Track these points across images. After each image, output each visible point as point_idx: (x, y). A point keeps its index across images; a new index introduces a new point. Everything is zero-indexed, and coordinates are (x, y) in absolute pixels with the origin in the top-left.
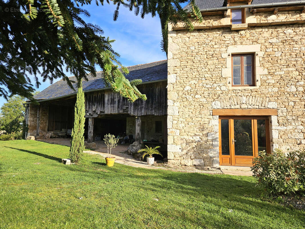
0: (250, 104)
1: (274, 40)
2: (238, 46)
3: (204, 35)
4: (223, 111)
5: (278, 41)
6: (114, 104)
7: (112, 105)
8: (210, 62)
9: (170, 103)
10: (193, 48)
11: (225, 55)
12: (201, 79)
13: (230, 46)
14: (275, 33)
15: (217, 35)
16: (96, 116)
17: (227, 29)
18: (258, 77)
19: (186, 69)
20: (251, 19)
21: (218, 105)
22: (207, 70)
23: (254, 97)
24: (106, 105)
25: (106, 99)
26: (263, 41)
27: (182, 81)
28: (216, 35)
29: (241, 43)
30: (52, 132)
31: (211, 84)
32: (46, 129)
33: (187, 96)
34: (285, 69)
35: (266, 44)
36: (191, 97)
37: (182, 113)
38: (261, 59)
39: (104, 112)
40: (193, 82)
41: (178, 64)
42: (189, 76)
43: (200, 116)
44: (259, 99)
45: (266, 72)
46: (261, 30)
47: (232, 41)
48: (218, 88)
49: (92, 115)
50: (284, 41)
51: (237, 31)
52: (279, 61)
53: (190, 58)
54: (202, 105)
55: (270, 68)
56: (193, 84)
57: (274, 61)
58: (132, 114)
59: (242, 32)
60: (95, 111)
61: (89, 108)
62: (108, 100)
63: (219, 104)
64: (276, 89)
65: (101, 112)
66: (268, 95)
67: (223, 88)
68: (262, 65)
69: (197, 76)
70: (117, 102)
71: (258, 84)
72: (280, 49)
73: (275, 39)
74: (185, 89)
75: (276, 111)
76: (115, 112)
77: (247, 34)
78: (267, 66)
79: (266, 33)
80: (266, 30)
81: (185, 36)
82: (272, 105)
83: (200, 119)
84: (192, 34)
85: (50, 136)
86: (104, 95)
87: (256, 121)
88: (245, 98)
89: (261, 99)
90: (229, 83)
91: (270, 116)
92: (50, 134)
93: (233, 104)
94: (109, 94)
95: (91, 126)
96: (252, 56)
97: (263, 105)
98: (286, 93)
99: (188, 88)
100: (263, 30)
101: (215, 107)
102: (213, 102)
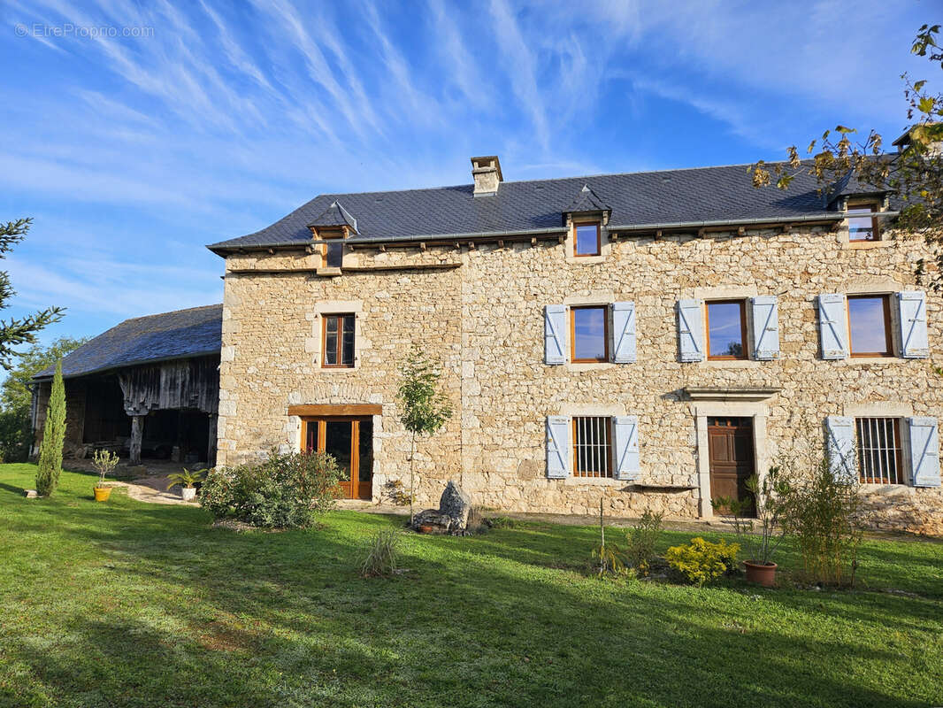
0: (345, 396)
1: (384, 294)
2: (330, 302)
3: (280, 282)
4: (305, 409)
5: (388, 295)
6: (174, 390)
7: (172, 392)
8: (288, 327)
9: (223, 394)
10: (262, 303)
11: (310, 317)
12: (273, 354)
13: (318, 302)
14: (384, 283)
15: (301, 283)
16: (144, 413)
17: (311, 274)
18: (357, 354)
19: (252, 338)
20: (351, 260)
21: (297, 399)
22: (283, 340)
23: (350, 386)
24: (162, 391)
25: (163, 379)
26: (367, 295)
27: (244, 358)
28: (298, 283)
29: (336, 298)
30: (90, 445)
31: (288, 363)
32: (80, 437)
33: (251, 383)
34: (397, 341)
35: (372, 300)
36: (256, 385)
37: (242, 411)
38: (363, 324)
39: (158, 405)
40: (261, 360)
41: (239, 329)
42: (256, 350)
43: (269, 417)
44: (357, 387)
45: (369, 345)
46: (364, 277)
47: (322, 294)
48: (298, 371)
49: (138, 412)
50: (397, 296)
51: (330, 277)
52: (388, 328)
53: (257, 319)
54: (273, 398)
55: (375, 339)
56: (261, 362)
57: (381, 327)
58: (203, 409)
59: (336, 279)
60: (143, 403)
61: (134, 396)
62: (166, 382)
63: (299, 398)
64: (383, 373)
65: (154, 405)
66: (371, 383)
67: (307, 370)
68: (364, 334)
69: (268, 350)
70: (180, 387)
71: (357, 363)
72: (390, 309)
73: (385, 292)
74: (249, 372)
75: (379, 409)
76: (176, 405)
77: (345, 280)
78: (372, 335)
79: (372, 281)
80: (372, 276)
81: (251, 283)
82: (375, 399)
83: (269, 422)
84: (262, 279)
85: (84, 454)
86: (159, 371)
87: (357, 423)
88: (337, 387)
89: (361, 389)
90: (315, 362)
91: (372, 416)
92: (86, 448)
93: (321, 397)
94: (167, 371)
95: (136, 433)
96: (350, 318)
97: (363, 399)
98: (396, 380)
99: (252, 370)
100: (368, 277)
101: (293, 402)
102: (291, 394)
